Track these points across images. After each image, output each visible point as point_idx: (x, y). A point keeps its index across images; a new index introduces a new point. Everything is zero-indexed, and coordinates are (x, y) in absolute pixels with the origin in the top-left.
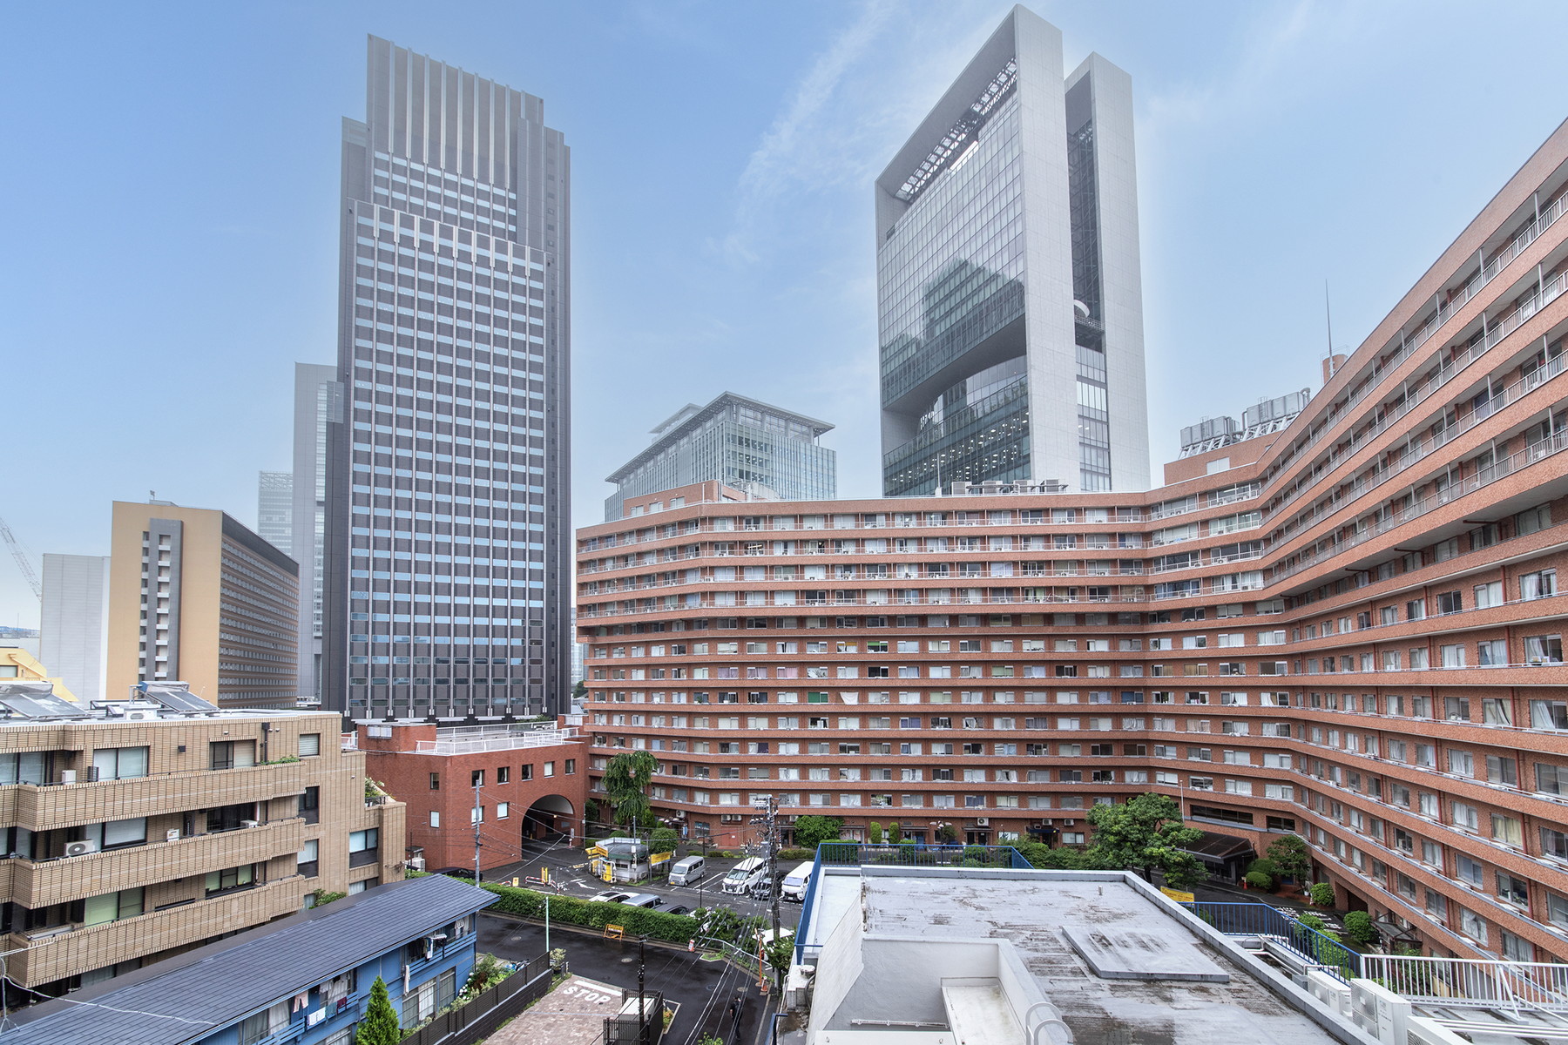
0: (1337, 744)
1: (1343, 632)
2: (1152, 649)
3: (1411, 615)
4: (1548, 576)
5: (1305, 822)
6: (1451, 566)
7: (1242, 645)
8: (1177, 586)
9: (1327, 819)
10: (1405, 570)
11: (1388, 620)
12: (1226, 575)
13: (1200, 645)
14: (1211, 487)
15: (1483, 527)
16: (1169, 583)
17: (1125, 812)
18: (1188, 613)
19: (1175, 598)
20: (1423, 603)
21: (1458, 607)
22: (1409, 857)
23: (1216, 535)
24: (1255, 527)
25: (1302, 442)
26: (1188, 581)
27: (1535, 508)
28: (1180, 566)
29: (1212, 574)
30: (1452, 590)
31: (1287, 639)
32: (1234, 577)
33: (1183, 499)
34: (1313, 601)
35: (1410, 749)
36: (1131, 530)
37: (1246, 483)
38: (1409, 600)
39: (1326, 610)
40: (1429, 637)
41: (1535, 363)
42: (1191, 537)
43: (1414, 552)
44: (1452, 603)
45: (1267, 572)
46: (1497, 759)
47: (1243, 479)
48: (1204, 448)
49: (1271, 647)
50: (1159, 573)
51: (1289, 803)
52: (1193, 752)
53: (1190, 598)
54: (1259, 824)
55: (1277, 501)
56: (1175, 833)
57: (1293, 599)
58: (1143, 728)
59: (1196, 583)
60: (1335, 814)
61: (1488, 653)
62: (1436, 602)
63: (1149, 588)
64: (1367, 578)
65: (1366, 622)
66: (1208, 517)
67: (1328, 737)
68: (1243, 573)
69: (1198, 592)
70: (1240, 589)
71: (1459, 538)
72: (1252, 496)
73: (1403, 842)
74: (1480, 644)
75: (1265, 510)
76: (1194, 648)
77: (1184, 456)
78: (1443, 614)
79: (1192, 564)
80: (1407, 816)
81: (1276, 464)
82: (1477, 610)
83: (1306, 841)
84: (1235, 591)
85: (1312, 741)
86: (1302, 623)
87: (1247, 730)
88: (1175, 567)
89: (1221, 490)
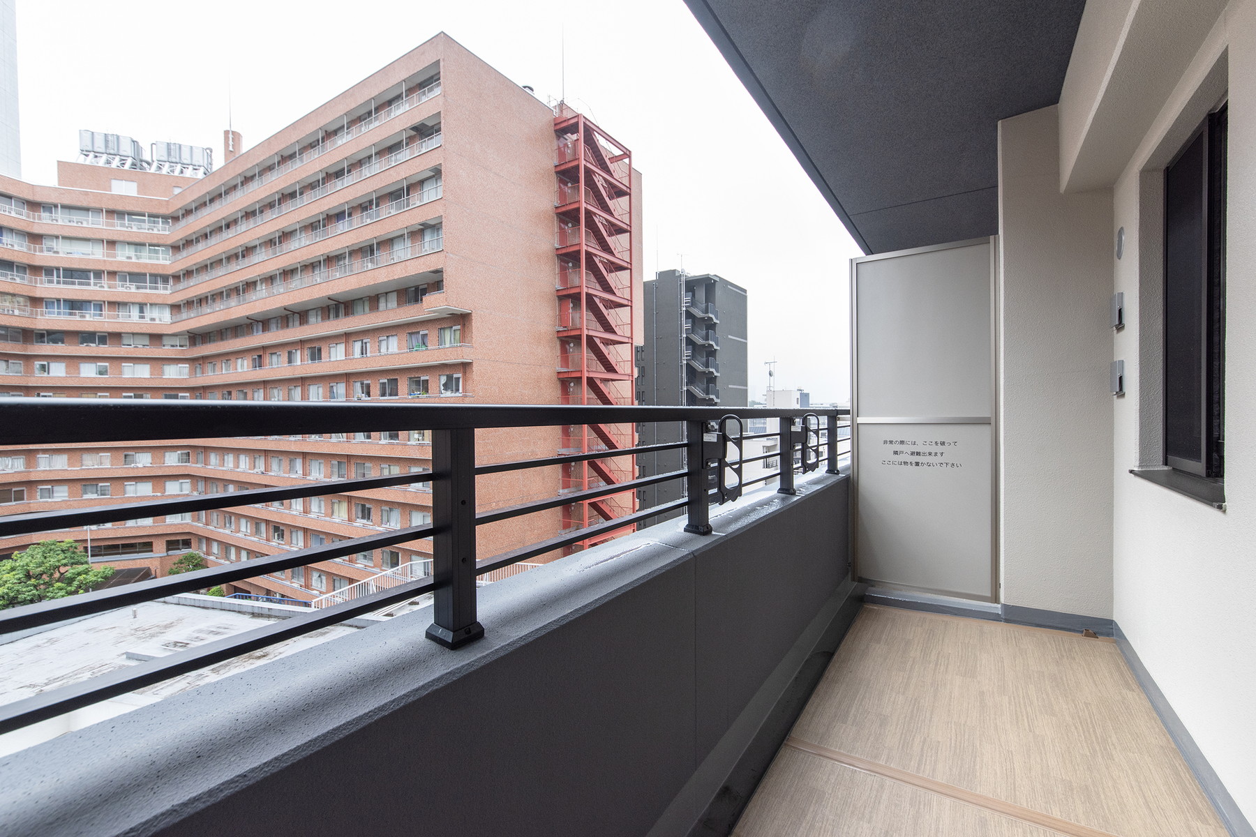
0: (231, 465)
1: (240, 370)
2: (38, 373)
3: (290, 361)
4: (366, 343)
5: (200, 538)
6: (317, 328)
7: (147, 375)
8: (74, 305)
9: (221, 530)
10: (287, 326)
11: (273, 363)
12: (133, 303)
13: (101, 373)
14: (119, 207)
15: (336, 305)
16: (65, 301)
17: (13, 569)
18: (87, 337)
19: (72, 318)
20: (299, 352)
21: (320, 358)
22: (282, 544)
23: (124, 259)
24: (164, 261)
25: (215, 197)
26: (90, 302)
27: (362, 298)
28: (80, 284)
29: (119, 300)
30: (317, 345)
31: (190, 373)
32: (142, 307)
33: (87, 209)
34: (214, 341)
35: (285, 462)
36: (13, 225)
37: (157, 216)
38: (289, 349)
39: (227, 350)
40: (302, 378)
41: (367, 206)
42: (94, 255)
43: (294, 313)
44: (316, 355)
45: (175, 308)
46: (336, 463)
47: (155, 211)
48: (108, 162)
49: (175, 380)
50: (51, 286)
51: (187, 524)
52: (89, 488)
53: (89, 320)
54: (160, 548)
55: (188, 243)
56: (81, 578)
57: (196, 337)
58: (22, 468)
59: (99, 306)
60: (228, 525)
61: (335, 391)
62: (307, 352)
63: (35, 301)
64: (261, 328)
65: (259, 363)
66: (115, 238)
67: (224, 460)
68: (151, 305)
69: (101, 315)
70: (147, 320)
71: (322, 308)
72: (162, 231)
73: (278, 535)
74: (331, 384)
75: (176, 248)
76: (94, 375)
77: (81, 160)
78: (310, 362)
79: (95, 284)
80: (283, 513)
81: (189, 208)
82: (330, 361)
83: (202, 555)
84: (142, 321)
85: (210, 465)
86: (204, 359)
87: (149, 460)
88: (73, 283)
89: (130, 214)
